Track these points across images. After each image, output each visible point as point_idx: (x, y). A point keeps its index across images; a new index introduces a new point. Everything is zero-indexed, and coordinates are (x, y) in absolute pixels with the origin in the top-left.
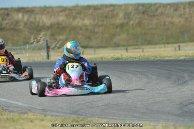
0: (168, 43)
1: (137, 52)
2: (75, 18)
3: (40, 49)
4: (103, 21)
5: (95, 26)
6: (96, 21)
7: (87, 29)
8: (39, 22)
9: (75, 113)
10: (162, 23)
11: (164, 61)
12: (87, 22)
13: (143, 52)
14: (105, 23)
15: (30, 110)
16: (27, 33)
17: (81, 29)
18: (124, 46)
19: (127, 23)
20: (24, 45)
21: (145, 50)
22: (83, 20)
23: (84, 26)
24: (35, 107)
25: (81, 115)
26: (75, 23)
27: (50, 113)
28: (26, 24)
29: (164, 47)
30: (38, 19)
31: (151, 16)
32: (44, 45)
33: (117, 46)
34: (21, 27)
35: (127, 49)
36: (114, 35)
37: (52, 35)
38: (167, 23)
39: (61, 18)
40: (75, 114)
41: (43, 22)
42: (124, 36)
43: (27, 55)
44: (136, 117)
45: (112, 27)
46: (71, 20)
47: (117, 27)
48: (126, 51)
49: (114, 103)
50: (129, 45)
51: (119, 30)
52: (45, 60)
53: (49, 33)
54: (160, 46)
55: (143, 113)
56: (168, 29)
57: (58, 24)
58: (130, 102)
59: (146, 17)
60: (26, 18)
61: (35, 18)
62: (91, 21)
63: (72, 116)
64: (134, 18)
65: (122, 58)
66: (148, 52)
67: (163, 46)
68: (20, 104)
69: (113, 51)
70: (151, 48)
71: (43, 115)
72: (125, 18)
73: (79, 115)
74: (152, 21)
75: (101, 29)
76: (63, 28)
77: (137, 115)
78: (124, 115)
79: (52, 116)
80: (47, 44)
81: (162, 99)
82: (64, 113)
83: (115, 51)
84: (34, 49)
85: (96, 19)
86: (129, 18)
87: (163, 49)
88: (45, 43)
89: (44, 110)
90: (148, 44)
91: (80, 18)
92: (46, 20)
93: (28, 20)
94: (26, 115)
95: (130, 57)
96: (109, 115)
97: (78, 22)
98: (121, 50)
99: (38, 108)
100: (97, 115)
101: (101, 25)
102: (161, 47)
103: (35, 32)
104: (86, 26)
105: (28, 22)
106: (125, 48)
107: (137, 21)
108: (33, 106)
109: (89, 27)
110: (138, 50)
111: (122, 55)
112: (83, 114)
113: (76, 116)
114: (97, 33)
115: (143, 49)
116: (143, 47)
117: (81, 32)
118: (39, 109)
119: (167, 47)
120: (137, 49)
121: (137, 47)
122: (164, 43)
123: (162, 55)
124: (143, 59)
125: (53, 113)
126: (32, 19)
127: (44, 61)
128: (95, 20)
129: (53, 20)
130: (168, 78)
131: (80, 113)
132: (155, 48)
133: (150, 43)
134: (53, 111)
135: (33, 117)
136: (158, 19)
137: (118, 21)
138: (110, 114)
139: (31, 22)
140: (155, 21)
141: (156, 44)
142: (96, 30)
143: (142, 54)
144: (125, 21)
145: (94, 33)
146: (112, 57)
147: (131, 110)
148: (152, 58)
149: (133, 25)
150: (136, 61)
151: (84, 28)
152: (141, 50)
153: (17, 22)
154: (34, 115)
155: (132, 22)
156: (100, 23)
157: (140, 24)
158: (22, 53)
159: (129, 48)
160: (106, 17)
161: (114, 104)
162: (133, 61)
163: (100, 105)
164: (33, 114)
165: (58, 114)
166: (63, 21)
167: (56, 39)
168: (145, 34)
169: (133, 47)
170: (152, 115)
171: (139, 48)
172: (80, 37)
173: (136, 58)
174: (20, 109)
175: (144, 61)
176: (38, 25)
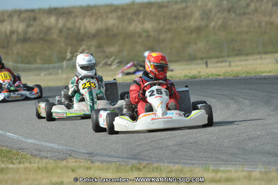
0: (266, 53)
1: (221, 67)
2: (130, 21)
4: (172, 23)
5: (160, 31)
6: (162, 25)
7: (149, 36)
8: (80, 28)
9: (135, 157)
10: (257, 25)
11: (260, 79)
12: (148, 25)
13: (230, 66)
14: (174, 26)
15: (70, 155)
16: (62, 44)
17: (140, 37)
18: (202, 59)
19: (206, 26)
20: (59, 62)
21: (232, 64)
22: (143, 23)
23: (144, 32)
24: (78, 150)
25: (144, 160)
26: (131, 28)
27: (99, 158)
28: (61, 31)
29: (261, 58)
30: (78, 25)
31: (240, 15)
33: (192, 59)
34: (54, 36)
35: (206, 63)
36: (188, 43)
37: (99, 46)
38: (263, 24)
39: (112, 22)
40: (135, 159)
41: (85, 28)
42: (201, 45)
43: (64, 76)
44: (222, 160)
45: (184, 32)
46: (126, 23)
47: (192, 32)
48: (205, 66)
49: (191, 141)
50: (211, 58)
51: (194, 35)
53: (94, 43)
54: (255, 57)
55: (232, 154)
56: (265, 33)
57: (107, 30)
58: (213, 138)
59: (233, 15)
60: (61, 22)
61: (74, 23)
62: (155, 24)
63: (131, 160)
64: (216, 19)
65: (200, 77)
66: (237, 66)
67: (258, 56)
68: (55, 146)
69: (187, 67)
70: (241, 61)
71: (89, 162)
72: (202, 19)
73: (141, 159)
74: (241, 21)
75: (169, 35)
76: (115, 35)
77: (224, 157)
78: (205, 157)
79: (102, 162)
81: (258, 133)
82: (119, 157)
83: (190, 66)
85: (162, 21)
86: (208, 19)
87: (259, 61)
89: (90, 154)
90: (237, 55)
91: (139, 21)
92: (89, 25)
93: (64, 25)
94: (65, 162)
95: (212, 75)
96: (183, 159)
97: (135, 27)
98: (198, 64)
99: (82, 151)
100: (166, 158)
101: (169, 30)
102: (256, 59)
103: (74, 42)
104: (147, 32)
105: (64, 29)
106: (204, 61)
107: (220, 22)
108: (74, 149)
109: (152, 34)
110: (223, 64)
111: (199, 72)
112: (147, 158)
113: (136, 161)
114: (164, 41)
115: (230, 62)
116: (230, 59)
117: (140, 40)
118: (84, 153)
119: (265, 59)
120: (221, 62)
121: (221, 60)
122: (259, 53)
123: (257, 70)
124: (231, 77)
125: (104, 158)
126: (69, 25)
128: (159, 23)
129: (100, 25)
130: (267, 102)
131: (142, 157)
132: (246, 60)
133: (239, 53)
134: (103, 155)
135: (74, 164)
136: (250, 19)
137: (193, 23)
138: (184, 157)
139: (69, 29)
140: (245, 22)
141: (247, 55)
142: (162, 36)
143: (229, 69)
144: (204, 23)
145: (158, 41)
146: (186, 76)
147: (215, 150)
148: (244, 75)
149: (214, 27)
150: (220, 80)
151: (144, 35)
152: (228, 64)
153: (49, 29)
154: (76, 162)
155: (212, 24)
156: (167, 27)
157: (224, 27)
158: (57, 74)
159: (209, 61)
160: (176, 18)
161: (191, 143)
162: (216, 80)
163: (170, 144)
164: (75, 160)
165: (110, 159)
166: (114, 25)
167: (104, 52)
168: (233, 40)
169: (215, 60)
170: (245, 157)
171: (225, 61)
172: (138, 47)
173: (219, 76)
174: (56, 154)
175: (232, 80)
176: (79, 33)
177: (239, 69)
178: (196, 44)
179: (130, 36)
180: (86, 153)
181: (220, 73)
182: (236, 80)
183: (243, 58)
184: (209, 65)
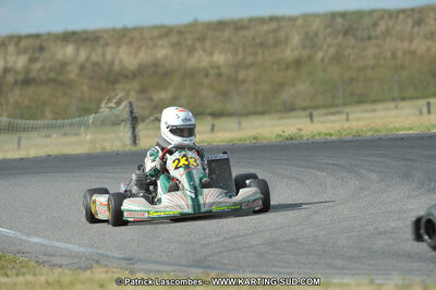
0: (403, 99)
1: (334, 121)
2: (191, 50)
3: (116, 123)
4: (256, 54)
5: (238, 66)
6: (240, 56)
7: (220, 75)
8: (112, 63)
9: (199, 264)
10: (389, 55)
11: (395, 139)
12: (219, 58)
13: (347, 120)
14: (260, 58)
15: (98, 262)
16: (85, 88)
17: (207, 75)
18: (304, 109)
19: (310, 58)
20: (80, 116)
21: (351, 116)
22: (211, 54)
23: (213, 67)
24: (109, 254)
25: (213, 268)
26: (193, 62)
27: (143, 266)
28: (82, 68)
29: (396, 108)
30: (109, 57)
31: (362, 40)
32: (126, 114)
33: (289, 109)
34: (73, 76)
35: (311, 116)
36: (281, 86)
37: (143, 90)
38: (399, 54)
39: (162, 52)
40: (199, 267)
41: (121, 62)
42: (303, 87)
43: (89, 137)
44: (336, 268)
45: (275, 67)
46: (184, 55)
47: (287, 67)
48: (308, 120)
49: (287, 238)
50: (317, 107)
51: (291, 73)
52: (129, 147)
53: (135, 85)
54: (386, 105)
55: (351, 258)
56: (403, 68)
57: (155, 65)
58: (322, 233)
59: (353, 41)
60: (83, 54)
61: (104, 54)
62: (229, 56)
63: (192, 269)
64: (325, 47)
65: (301, 137)
66: (358, 119)
67: (392, 105)
68: (75, 248)
69: (280, 122)
70: (365, 111)
71: (127, 272)
72: (304, 47)
73: (209, 267)
74: (365, 49)
75: (252, 73)
76: (167, 74)
77: (338, 262)
78: (310, 263)
80: (132, 112)
81: (392, 224)
82: (175, 265)
83: (285, 121)
84: (103, 123)
85: (241, 50)
86: (313, 46)
87: (393, 113)
88: (128, 109)
89: (129, 259)
90: (360, 102)
91: (204, 51)
92: (127, 58)
93: (88, 59)
94: (88, 272)
95: (320, 134)
96: (275, 266)
97: (199, 60)
98: (298, 117)
99: (118, 256)
100: (248, 266)
101: (252, 65)
102: (388, 109)
103: (104, 85)
104: (218, 68)
105: (88, 65)
106: (308, 112)
107: (332, 51)
108: (104, 253)
109: (225, 70)
110: (337, 117)
111: (300, 130)
112: (218, 266)
113: (201, 270)
114: (243, 82)
115: (347, 114)
116: (347, 110)
117: (206, 81)
118: (119, 258)
119: (402, 108)
120: (333, 114)
121: (333, 110)
122: (394, 100)
123: (391, 126)
124: (350, 137)
126: (95, 58)
127: (127, 149)
128: (237, 52)
129: (144, 57)
130: (406, 176)
131: (210, 263)
132: (374, 110)
133: (362, 100)
134: (149, 262)
135: (103, 276)
136: (378, 46)
137: (289, 54)
138: (277, 264)
139: (96, 64)
140: (372, 51)
141: (375, 102)
142: (242, 75)
143: (346, 125)
144: (306, 53)
145: (235, 82)
146: (278, 135)
147: (324, 252)
148: (370, 134)
149: (322, 60)
150: (332, 142)
151: (213, 72)
152: (344, 116)
153: (64, 65)
154: (106, 272)
155: (320, 55)
156: (249, 60)
157: (338, 58)
158: (78, 134)
159: (315, 113)
160: (262, 45)
161: (287, 241)
162: (325, 143)
163: (255, 243)
164: (105, 270)
165: (160, 268)
166: (165, 57)
167: (151, 99)
168: (352, 79)
169: (325, 111)
170: (372, 262)
171: (339, 113)
172: (204, 92)
173: (331, 135)
174: (76, 260)
175: (351, 141)
176: (110, 70)
177: (361, 124)
178: (294, 85)
179: (191, 74)
180: (123, 259)
181: (332, 132)
182: (357, 141)
183: (369, 107)
184: (315, 119)
